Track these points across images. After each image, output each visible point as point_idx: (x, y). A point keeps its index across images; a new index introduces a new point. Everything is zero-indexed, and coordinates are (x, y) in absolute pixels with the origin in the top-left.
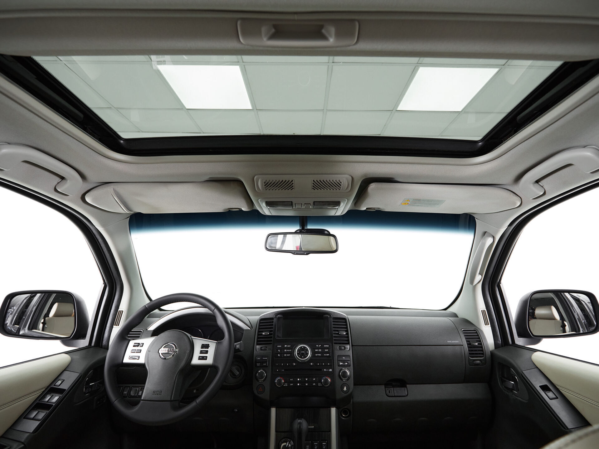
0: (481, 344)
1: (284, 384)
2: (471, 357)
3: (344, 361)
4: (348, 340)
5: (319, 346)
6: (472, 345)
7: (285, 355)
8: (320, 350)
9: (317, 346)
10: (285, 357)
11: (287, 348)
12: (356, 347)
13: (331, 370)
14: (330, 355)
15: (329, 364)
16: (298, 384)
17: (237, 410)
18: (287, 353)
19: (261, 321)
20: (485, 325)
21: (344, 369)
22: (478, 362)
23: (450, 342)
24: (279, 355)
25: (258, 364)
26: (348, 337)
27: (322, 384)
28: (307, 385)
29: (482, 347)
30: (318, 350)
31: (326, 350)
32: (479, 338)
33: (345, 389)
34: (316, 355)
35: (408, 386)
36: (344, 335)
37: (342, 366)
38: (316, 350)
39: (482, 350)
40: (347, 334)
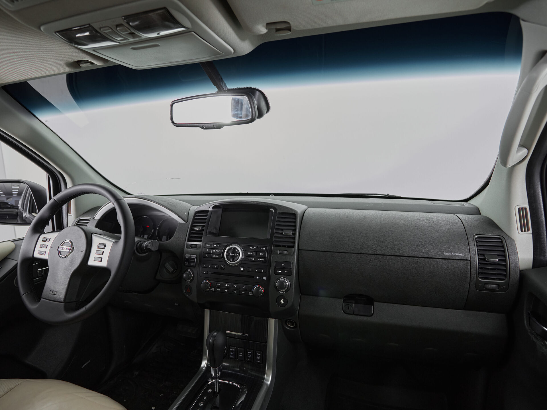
0: (505, 261)
1: (211, 288)
2: (482, 278)
3: (283, 269)
4: (294, 242)
5: (253, 248)
6: (487, 261)
7: (214, 256)
8: (254, 253)
9: (251, 248)
10: (213, 258)
11: (216, 248)
12: (303, 251)
13: (265, 278)
14: (265, 260)
15: (263, 271)
16: (226, 291)
17: (178, 304)
18: (216, 254)
19: (196, 214)
20: (522, 231)
21: (282, 278)
22: (494, 286)
23: (450, 254)
24: (207, 255)
25: (186, 263)
26: (294, 238)
27: (252, 293)
28: (235, 292)
29: (505, 266)
30: (251, 253)
31: (261, 254)
32: (504, 251)
33: (282, 301)
34: (249, 259)
35: (375, 303)
36: (290, 235)
37: (279, 274)
38: (249, 253)
39: (505, 270)
40: (294, 234)
